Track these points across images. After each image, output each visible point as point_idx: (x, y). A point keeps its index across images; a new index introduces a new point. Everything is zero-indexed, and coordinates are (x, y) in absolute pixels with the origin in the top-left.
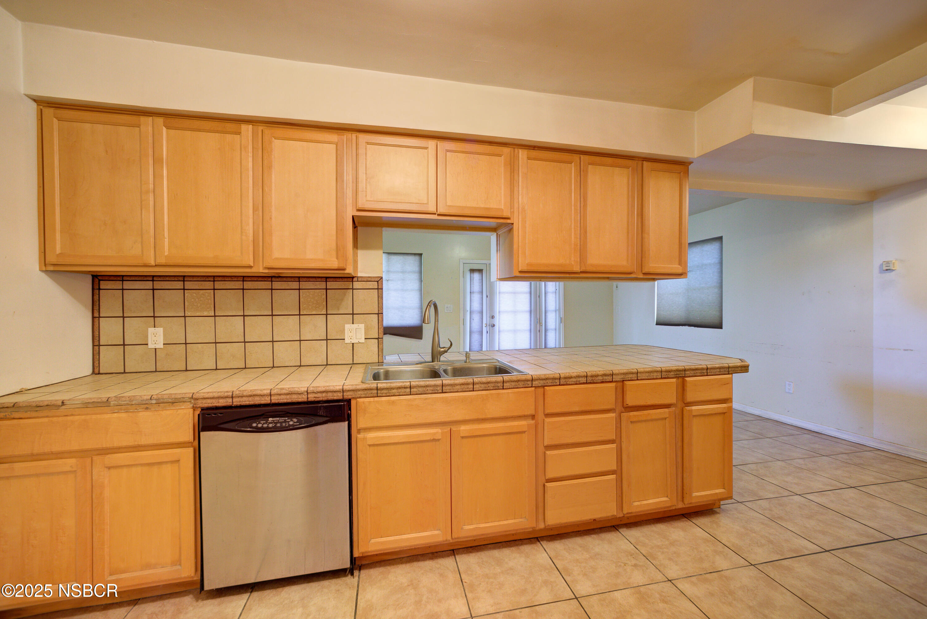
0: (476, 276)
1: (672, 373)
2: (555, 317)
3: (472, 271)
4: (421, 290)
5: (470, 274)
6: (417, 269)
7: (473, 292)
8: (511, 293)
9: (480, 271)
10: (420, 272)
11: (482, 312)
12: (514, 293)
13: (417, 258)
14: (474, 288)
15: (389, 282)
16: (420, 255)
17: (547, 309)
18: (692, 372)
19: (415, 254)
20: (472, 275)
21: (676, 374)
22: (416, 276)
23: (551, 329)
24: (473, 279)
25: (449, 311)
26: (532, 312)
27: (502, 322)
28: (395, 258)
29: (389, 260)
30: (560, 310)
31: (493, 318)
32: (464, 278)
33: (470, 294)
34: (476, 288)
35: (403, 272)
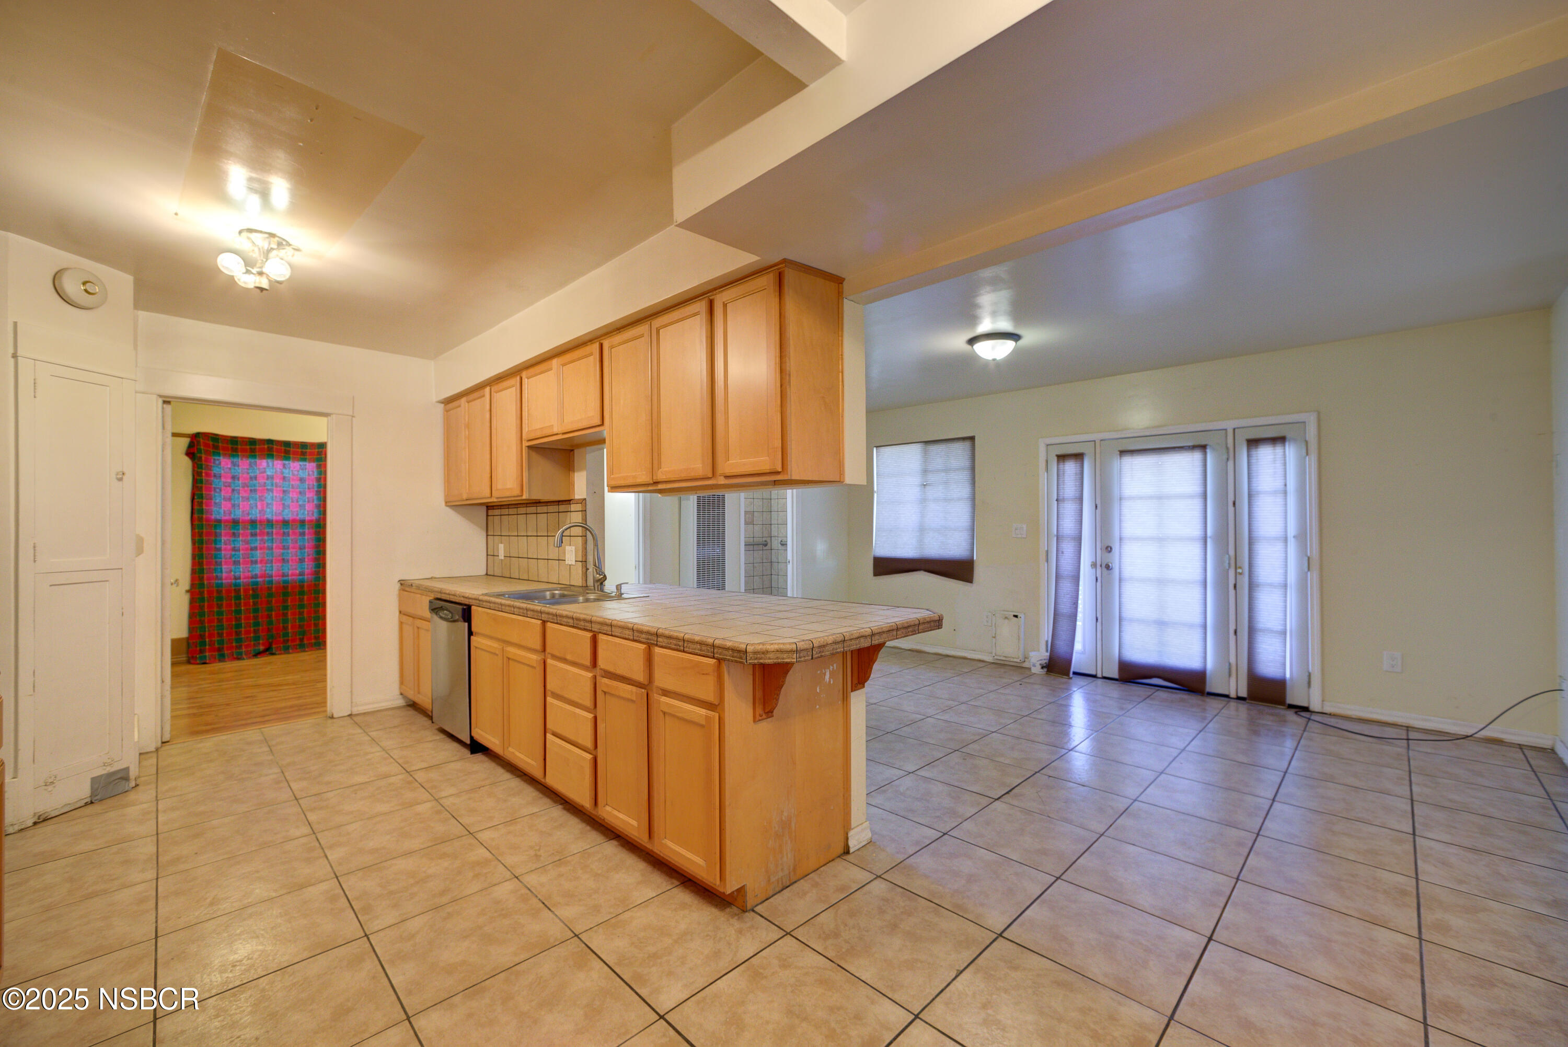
0: (1070, 467)
1: (644, 636)
2: (1284, 555)
3: (1062, 458)
4: (973, 499)
5: (1057, 465)
6: (967, 463)
7: (1064, 500)
8: (1151, 497)
9: (1078, 456)
10: (973, 469)
11: (1078, 539)
12: (1160, 497)
13: (967, 444)
14: (1065, 491)
15: (928, 488)
16: (972, 439)
17: (1255, 534)
18: (665, 640)
19: (964, 439)
20: (1061, 466)
21: (648, 639)
22: (965, 476)
23: (1271, 585)
24: (1063, 471)
25: (1020, 536)
26: (1209, 540)
27: (1126, 561)
28: (934, 448)
29: (925, 453)
30: (1301, 537)
31: (1110, 552)
32: (1046, 473)
33: (1058, 504)
34: (1069, 489)
35: (947, 470)
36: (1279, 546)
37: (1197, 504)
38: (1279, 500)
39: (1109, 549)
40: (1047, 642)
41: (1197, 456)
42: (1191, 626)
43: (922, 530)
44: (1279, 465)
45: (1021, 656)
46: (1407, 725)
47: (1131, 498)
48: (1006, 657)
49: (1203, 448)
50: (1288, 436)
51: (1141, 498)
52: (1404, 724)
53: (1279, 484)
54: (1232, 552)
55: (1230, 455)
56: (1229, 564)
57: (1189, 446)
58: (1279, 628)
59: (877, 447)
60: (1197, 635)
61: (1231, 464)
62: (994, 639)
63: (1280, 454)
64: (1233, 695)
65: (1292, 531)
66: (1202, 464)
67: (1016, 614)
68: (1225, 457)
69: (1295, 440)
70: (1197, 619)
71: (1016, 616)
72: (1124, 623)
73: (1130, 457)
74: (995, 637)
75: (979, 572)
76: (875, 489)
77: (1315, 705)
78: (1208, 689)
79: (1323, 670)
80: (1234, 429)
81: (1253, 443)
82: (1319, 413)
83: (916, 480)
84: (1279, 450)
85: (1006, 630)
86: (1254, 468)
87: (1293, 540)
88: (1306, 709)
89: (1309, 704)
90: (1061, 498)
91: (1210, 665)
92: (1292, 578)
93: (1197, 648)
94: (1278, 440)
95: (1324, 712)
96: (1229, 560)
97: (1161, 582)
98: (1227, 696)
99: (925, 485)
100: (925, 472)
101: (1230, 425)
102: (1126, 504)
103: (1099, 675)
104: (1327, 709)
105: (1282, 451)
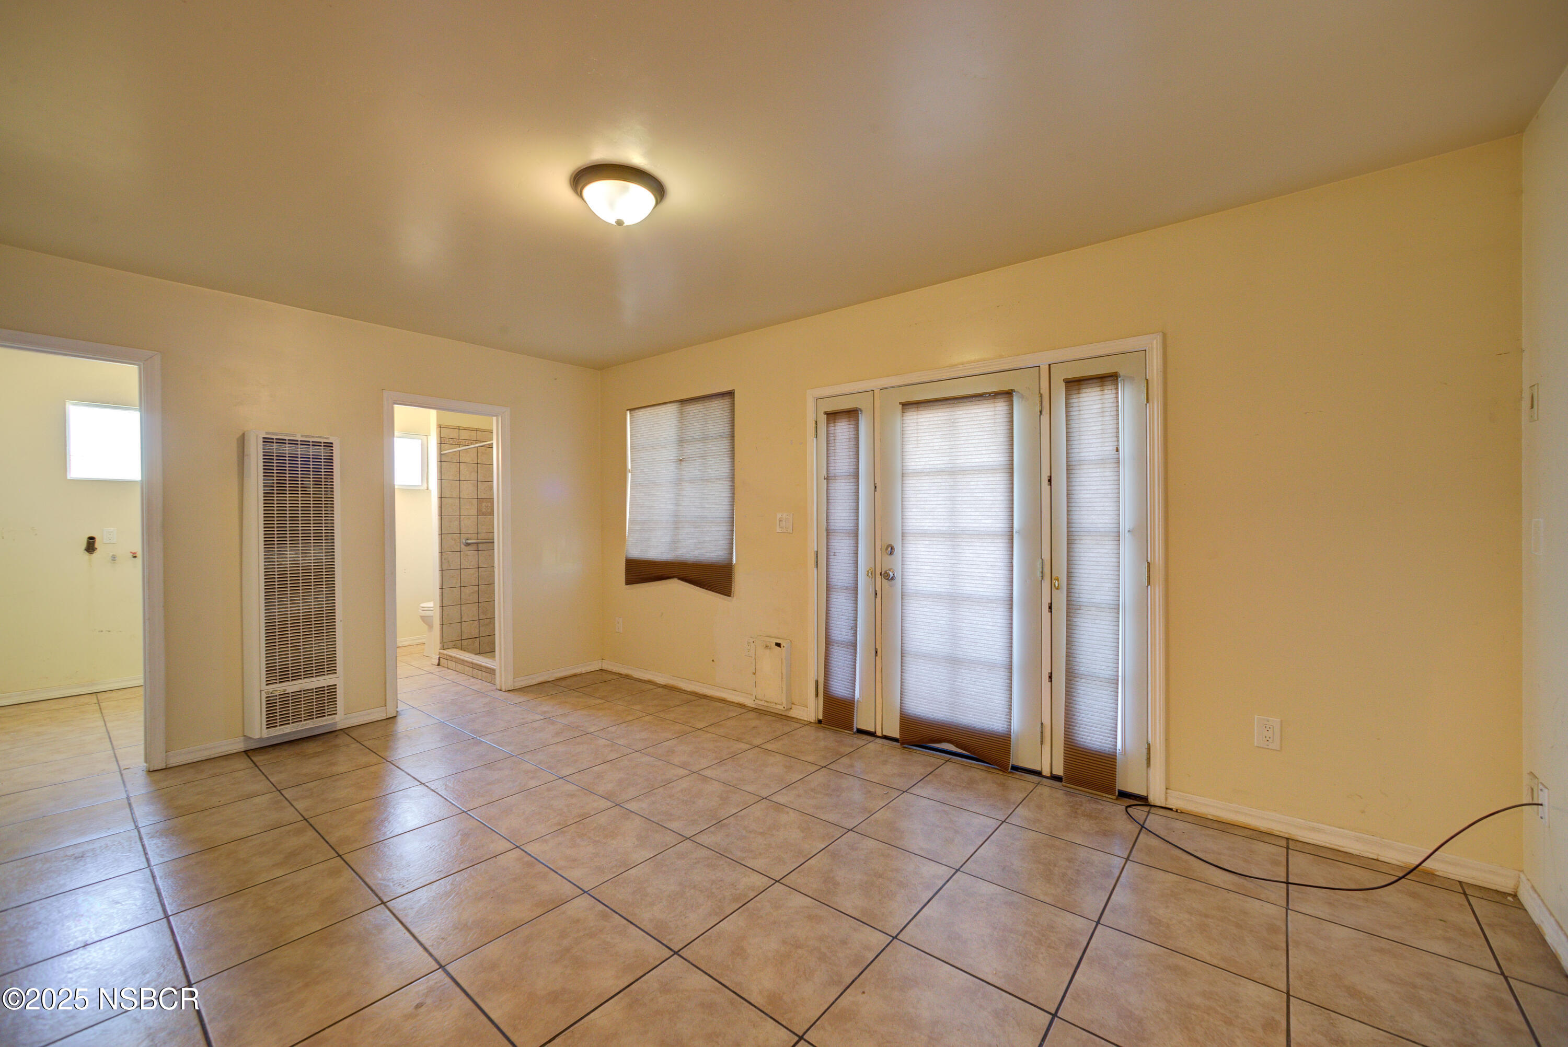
0: (842, 429)
2: (1115, 560)
3: (833, 416)
4: (732, 478)
5: (827, 427)
6: (724, 428)
7: (835, 477)
8: (941, 472)
9: (852, 414)
10: (731, 436)
11: (854, 535)
12: (952, 472)
13: (726, 401)
14: (836, 465)
15: (684, 464)
16: (730, 394)
17: (1077, 527)
19: (723, 395)
20: (832, 429)
22: (721, 447)
23: (1097, 606)
24: (835, 436)
25: (784, 530)
26: (1015, 536)
27: (911, 566)
28: (692, 409)
29: (681, 416)
30: (1141, 531)
31: (891, 553)
32: (815, 439)
33: (827, 483)
34: (842, 464)
35: (704, 439)
36: (1108, 546)
37: (999, 480)
38: (1109, 473)
39: (891, 550)
40: (817, 682)
41: (1000, 407)
42: (992, 666)
43: (677, 522)
44: (1109, 419)
45: (784, 702)
46: (1286, 836)
47: (917, 474)
48: (767, 702)
49: (1008, 395)
50: (1122, 373)
51: (927, 473)
52: (1282, 834)
53: (1109, 449)
54: (1046, 556)
55: (1044, 406)
56: (1042, 572)
57: (990, 393)
58: (1108, 673)
59: (631, 410)
60: (999, 678)
61: (1045, 418)
62: (754, 676)
63: (1112, 400)
64: (1046, 772)
65: (1127, 522)
66: (1006, 420)
67: (778, 641)
68: (1038, 409)
69: (1132, 379)
70: (999, 656)
71: (778, 645)
72: (908, 659)
73: (915, 413)
74: (754, 674)
75: (740, 580)
76: (629, 467)
77: (1156, 797)
78: (1014, 761)
79: (1167, 740)
80: (1050, 365)
81: (1075, 384)
82: (1164, 336)
83: (670, 454)
84: (1109, 393)
85: (769, 663)
86: (1075, 424)
87: (1127, 535)
88: (1143, 800)
89: (1147, 794)
90: (832, 475)
91: (1016, 725)
92: (1127, 596)
93: (999, 699)
94: (1108, 379)
95: (1168, 806)
96: (1042, 568)
97: (954, 600)
98: (1038, 773)
99: (681, 460)
100: (681, 442)
101: (1043, 359)
102: (911, 482)
103: (879, 733)
104: (1173, 803)
105: (1114, 396)
